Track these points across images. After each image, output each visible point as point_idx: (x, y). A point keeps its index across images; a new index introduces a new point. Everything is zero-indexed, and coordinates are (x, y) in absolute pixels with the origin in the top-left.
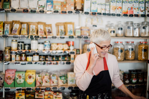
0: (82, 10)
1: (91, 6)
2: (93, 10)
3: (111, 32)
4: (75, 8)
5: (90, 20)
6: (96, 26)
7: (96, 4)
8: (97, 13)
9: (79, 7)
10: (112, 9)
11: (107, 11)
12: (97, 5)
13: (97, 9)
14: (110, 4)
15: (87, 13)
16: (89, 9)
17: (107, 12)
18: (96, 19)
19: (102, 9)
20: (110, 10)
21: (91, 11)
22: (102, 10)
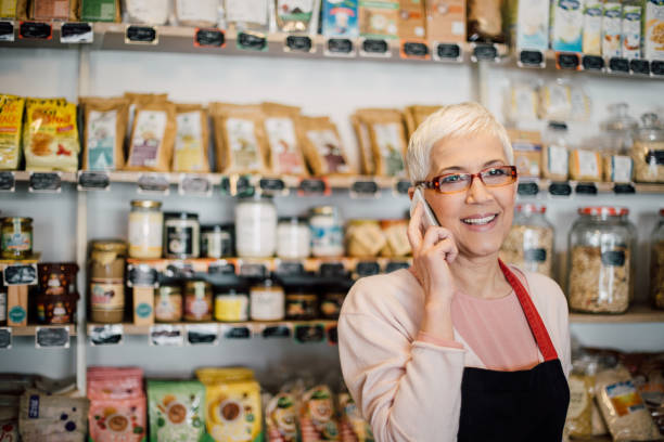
0: (506, 37)
1: (551, 21)
2: (562, 41)
3: (648, 160)
4: (472, 27)
5: (532, 97)
6: (564, 127)
7: (574, 8)
8: (581, 55)
9: (489, 24)
10: (655, 39)
11: (631, 48)
12: (579, 13)
13: (582, 35)
14: (643, 11)
15: (532, 57)
16: (544, 38)
17: (629, 55)
18: (564, 91)
19: (608, 39)
20: (641, 46)
21: (550, 46)
22: (605, 41)
